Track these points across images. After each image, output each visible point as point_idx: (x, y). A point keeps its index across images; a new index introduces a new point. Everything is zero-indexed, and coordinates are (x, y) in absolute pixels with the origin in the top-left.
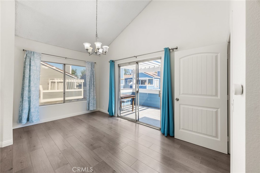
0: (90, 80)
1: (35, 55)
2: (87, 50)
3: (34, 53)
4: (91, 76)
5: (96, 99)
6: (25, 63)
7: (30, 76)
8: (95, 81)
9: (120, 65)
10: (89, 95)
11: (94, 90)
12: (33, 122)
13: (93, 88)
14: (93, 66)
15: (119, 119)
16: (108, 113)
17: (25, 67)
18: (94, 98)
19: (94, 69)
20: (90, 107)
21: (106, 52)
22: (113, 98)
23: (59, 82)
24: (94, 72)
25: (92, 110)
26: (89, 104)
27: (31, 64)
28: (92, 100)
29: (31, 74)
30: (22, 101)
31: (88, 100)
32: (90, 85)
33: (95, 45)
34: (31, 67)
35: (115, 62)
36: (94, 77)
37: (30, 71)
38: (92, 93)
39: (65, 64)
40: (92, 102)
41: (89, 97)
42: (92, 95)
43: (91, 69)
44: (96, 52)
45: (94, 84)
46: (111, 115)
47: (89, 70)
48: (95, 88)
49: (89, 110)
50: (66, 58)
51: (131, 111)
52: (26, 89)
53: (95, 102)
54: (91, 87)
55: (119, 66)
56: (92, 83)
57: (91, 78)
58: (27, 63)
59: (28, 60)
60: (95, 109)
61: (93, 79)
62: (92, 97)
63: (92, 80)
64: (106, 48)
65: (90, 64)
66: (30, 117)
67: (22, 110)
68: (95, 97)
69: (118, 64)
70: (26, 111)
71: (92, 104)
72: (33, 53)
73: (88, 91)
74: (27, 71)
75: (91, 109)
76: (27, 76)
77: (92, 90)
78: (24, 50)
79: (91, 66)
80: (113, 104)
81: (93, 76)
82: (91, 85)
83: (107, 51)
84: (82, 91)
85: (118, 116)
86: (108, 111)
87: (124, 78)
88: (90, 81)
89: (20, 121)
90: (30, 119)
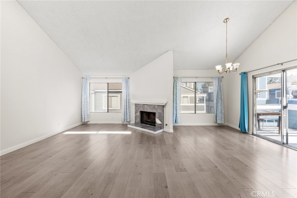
0: (217, 94)
1: (179, 79)
2: (218, 71)
4: (218, 90)
5: (224, 113)
8: (222, 95)
9: (255, 76)
10: (217, 109)
11: (221, 104)
12: (178, 123)
13: (220, 102)
14: (220, 80)
15: (255, 137)
16: (239, 129)
17: (174, 88)
18: (221, 112)
19: (221, 84)
20: (218, 120)
21: (236, 69)
22: (245, 113)
23: (184, 97)
24: (221, 86)
25: (219, 124)
26: (216, 117)
27: (177, 86)
28: (219, 114)
29: (177, 92)
31: (216, 113)
32: (217, 99)
33: (226, 65)
34: (177, 88)
35: (248, 73)
36: (222, 92)
38: (220, 107)
39: (195, 83)
40: (220, 116)
41: (217, 110)
42: (220, 108)
43: (219, 83)
44: (226, 71)
45: (221, 98)
46: (243, 131)
47: (216, 85)
48: (222, 102)
49: (216, 122)
50: (197, 77)
51: (277, 133)
52: (175, 101)
53: (223, 116)
54: (219, 101)
55: (254, 78)
56: (219, 97)
57: (218, 92)
58: (175, 85)
59: (175, 83)
60: (223, 123)
61: (221, 93)
62: (220, 110)
63: (219, 94)
64: (237, 65)
65: (217, 79)
66: (177, 120)
68: (223, 111)
69: (252, 76)
71: (219, 117)
72: (177, 78)
73: (215, 105)
74: (175, 90)
75: (219, 122)
76: (175, 93)
77: (220, 104)
79: (219, 80)
80: (246, 119)
81: (220, 90)
82: (219, 99)
83: (238, 68)
84: (204, 106)
85: (253, 134)
86: (239, 127)
87: (267, 89)
88: (217, 96)
90: (177, 121)
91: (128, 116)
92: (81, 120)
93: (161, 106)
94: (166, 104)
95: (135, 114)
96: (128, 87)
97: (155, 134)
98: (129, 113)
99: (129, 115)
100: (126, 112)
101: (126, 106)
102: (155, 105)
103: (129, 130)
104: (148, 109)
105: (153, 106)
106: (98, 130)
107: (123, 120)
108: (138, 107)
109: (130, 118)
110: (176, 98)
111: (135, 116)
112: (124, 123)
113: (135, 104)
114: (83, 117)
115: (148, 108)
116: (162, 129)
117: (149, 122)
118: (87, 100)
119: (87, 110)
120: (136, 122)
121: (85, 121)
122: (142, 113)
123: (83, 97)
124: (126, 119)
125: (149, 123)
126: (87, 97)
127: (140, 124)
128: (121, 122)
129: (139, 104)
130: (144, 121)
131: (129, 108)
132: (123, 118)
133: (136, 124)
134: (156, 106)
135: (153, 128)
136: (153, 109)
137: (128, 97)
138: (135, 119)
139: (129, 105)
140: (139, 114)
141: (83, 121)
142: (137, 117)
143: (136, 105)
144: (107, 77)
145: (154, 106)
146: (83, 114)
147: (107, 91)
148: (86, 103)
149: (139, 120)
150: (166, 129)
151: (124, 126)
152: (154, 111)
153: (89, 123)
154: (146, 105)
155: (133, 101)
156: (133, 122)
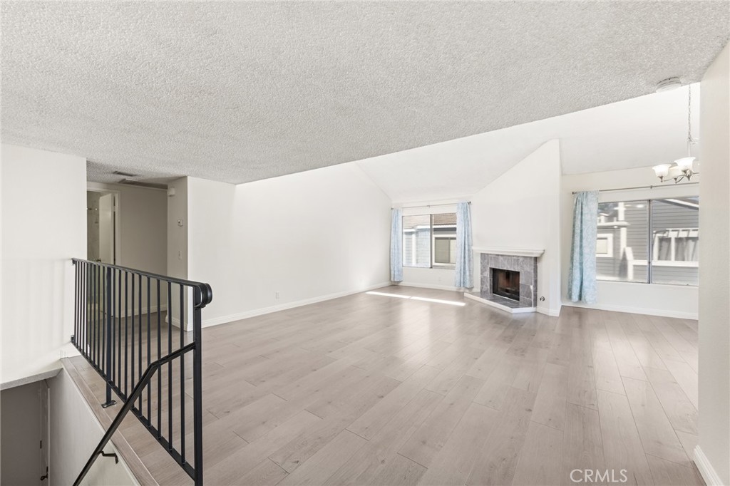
1: (589, 196)
3: (587, 193)
6: (575, 211)
7: (581, 231)
12: (586, 302)
17: (575, 218)
27: (584, 212)
29: (584, 227)
30: (572, 269)
34: (583, 217)
37: (582, 222)
39: (649, 201)
52: (577, 250)
58: (577, 212)
59: (579, 206)
66: (582, 293)
67: (572, 281)
70: (576, 283)
72: (585, 194)
74: (578, 223)
76: (578, 231)
78: (573, 193)
89: (570, 297)
90: (583, 298)
91: (468, 278)
92: (388, 277)
93: (531, 258)
94: (542, 254)
95: (481, 274)
96: (468, 221)
97: (512, 314)
98: (470, 271)
99: (470, 275)
100: (464, 269)
101: (465, 258)
102: (519, 257)
103: (464, 301)
104: (504, 264)
105: (514, 259)
106: (412, 295)
107: (458, 285)
108: (486, 261)
109: (471, 281)
110: (581, 241)
111: (482, 279)
112: (460, 289)
113: (482, 254)
114: (392, 272)
115: (506, 263)
116: (531, 306)
117: (507, 291)
118: (398, 246)
119: (399, 263)
120: (483, 290)
121: (396, 280)
122: (495, 272)
123: (392, 241)
124: (464, 283)
125: (508, 294)
126: (397, 241)
127: (490, 295)
128: (454, 289)
129: (488, 254)
130: (499, 289)
131: (469, 261)
132: (458, 279)
133: (483, 294)
134: (521, 259)
135: (514, 303)
136: (514, 264)
137: (468, 241)
138: (482, 284)
139: (469, 256)
140: (488, 274)
141: (392, 279)
142: (485, 281)
143: (484, 256)
144: (431, 204)
145: (516, 259)
146: (392, 268)
147: (429, 227)
148: (396, 251)
149: (488, 286)
150: (541, 308)
151: (459, 296)
152: (516, 269)
153: (401, 284)
154: (502, 255)
155: (478, 249)
156: (477, 289)
